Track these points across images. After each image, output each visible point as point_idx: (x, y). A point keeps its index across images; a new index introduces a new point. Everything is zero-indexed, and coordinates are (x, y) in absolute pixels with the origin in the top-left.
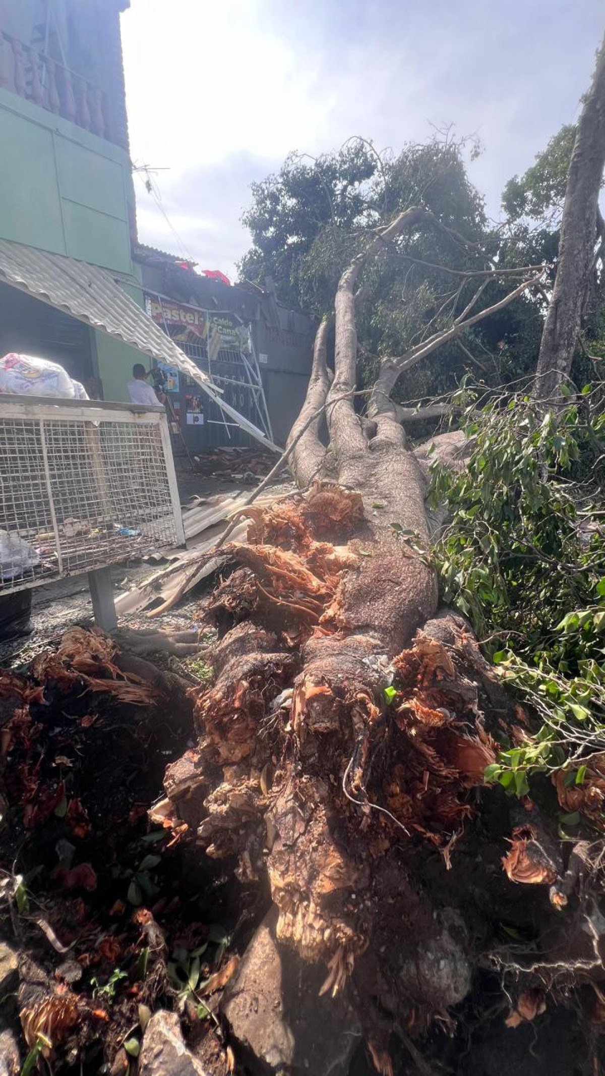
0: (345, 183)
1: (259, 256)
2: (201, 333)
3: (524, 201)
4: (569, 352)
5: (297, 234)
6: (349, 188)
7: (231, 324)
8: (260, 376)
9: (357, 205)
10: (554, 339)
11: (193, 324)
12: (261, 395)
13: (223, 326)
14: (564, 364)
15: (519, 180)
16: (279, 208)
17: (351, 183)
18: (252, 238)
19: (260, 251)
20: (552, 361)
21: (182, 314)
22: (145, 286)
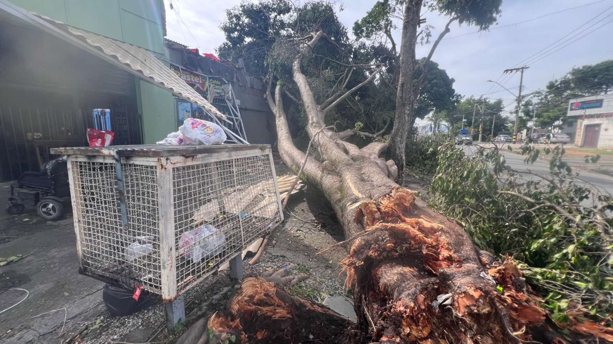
0: (276, 14)
1: (229, 46)
2: (203, 87)
3: (362, 31)
4: (409, 107)
5: (252, 37)
6: (278, 17)
7: (219, 83)
8: (239, 112)
9: (283, 25)
10: (402, 101)
11: (199, 83)
12: (240, 122)
13: (215, 84)
14: (408, 112)
15: (360, 22)
16: (241, 23)
17: (279, 14)
18: (225, 37)
19: (230, 44)
20: (403, 111)
21: (193, 77)
22: (171, 60)
